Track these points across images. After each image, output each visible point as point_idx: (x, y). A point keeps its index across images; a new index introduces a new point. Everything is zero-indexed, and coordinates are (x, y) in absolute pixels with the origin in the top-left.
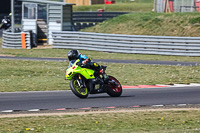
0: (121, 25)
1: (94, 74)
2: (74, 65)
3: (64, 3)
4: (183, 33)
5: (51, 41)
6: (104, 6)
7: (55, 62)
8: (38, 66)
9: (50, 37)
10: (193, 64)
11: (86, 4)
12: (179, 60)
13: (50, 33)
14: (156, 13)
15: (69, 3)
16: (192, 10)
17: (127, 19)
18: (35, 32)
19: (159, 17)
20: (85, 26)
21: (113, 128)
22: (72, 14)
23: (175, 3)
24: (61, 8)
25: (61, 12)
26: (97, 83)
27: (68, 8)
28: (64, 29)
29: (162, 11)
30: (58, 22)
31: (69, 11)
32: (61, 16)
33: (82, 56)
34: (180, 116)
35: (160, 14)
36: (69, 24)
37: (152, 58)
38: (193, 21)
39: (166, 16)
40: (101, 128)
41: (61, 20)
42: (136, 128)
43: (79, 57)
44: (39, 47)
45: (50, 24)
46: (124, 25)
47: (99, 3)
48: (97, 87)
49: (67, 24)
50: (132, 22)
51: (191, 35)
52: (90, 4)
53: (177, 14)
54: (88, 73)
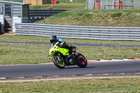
0: (63, 18)
1: (69, 52)
2: (55, 46)
3: (23, 3)
4: (107, 24)
5: (14, 30)
6: (51, 5)
7: (17, 45)
8: (5, 48)
9: (14, 27)
10: (114, 46)
11: (39, 4)
12: (103, 43)
13: (14, 24)
14: (88, 10)
15: (27, 3)
16: (113, 8)
17: (67, 15)
18: (3, 23)
19: (90, 13)
20: (38, 19)
21: (58, 91)
22: (29, 11)
23: (101, 3)
24: (21, 6)
25: (21, 9)
26: (70, 58)
27: (26, 7)
28: (23, 21)
29: (92, 8)
30: (19, 17)
31: (27, 9)
32: (21, 12)
33: (59, 40)
34: (105, 82)
35: (90, 11)
36: (27, 18)
37: (85, 41)
38: (113, 16)
39: (95, 12)
40: (49, 91)
41: (21, 15)
42: (74, 90)
43: (58, 41)
44: (6, 34)
45: (14, 18)
46: (65, 18)
47: (48, 3)
48: (71, 61)
49: (25, 18)
50: (71, 16)
51: (112, 25)
52: (41, 4)
53: (102, 11)
54: (65, 52)
